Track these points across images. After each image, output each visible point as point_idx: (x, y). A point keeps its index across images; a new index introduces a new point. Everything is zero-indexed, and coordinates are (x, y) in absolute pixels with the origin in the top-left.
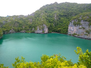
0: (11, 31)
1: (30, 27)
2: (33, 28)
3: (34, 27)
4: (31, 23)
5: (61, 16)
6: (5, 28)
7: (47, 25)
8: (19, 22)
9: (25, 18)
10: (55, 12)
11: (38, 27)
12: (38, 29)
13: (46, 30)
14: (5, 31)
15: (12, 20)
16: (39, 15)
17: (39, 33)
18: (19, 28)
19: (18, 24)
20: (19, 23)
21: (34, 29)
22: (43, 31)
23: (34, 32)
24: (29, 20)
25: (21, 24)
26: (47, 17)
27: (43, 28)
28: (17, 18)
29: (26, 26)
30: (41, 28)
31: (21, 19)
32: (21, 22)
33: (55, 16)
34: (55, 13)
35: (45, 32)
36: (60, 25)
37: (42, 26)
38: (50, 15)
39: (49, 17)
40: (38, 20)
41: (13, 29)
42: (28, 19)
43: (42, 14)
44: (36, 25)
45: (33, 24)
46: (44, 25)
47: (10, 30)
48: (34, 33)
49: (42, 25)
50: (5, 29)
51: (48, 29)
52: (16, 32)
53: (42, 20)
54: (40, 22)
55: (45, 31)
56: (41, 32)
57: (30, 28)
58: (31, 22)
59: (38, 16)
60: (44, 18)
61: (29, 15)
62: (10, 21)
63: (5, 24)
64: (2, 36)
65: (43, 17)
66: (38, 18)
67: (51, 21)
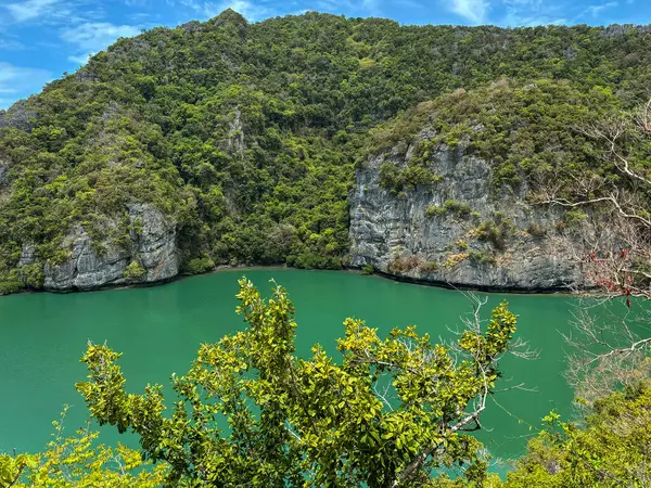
2: (29, 250)
3: (40, 238)
5: (275, 118)
7: (162, 209)
11: (78, 230)
12: (79, 251)
13: (163, 256)
21: (39, 255)
22: (134, 264)
23: (35, 287)
27: (132, 235)
30: (106, 240)
33: (236, 128)
35: (154, 275)
37: (114, 223)
38: (185, 116)
40: (73, 162)
46: (138, 207)
48: (42, 289)
49: (122, 208)
51: (179, 245)
53: (119, 166)
54: (92, 183)
55: (150, 262)
59: (71, 134)
60: (128, 148)
67: (203, 165)
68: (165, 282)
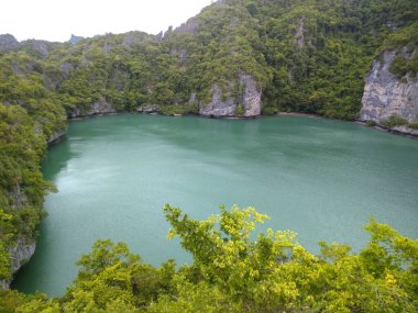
0: (97, 105)
1: (179, 88)
2: (193, 95)
3: (199, 89)
4: (183, 69)
5: (328, 29)
6: (71, 93)
7: (256, 79)
8: (129, 66)
9: (157, 45)
10: (296, 11)
11: (216, 87)
12: (216, 98)
13: (254, 104)
14: (74, 106)
15: (101, 57)
16: (221, 26)
17: (222, 117)
18: (131, 93)
19: (126, 75)
20: (127, 69)
21: (198, 98)
22: (240, 106)
23: (195, 113)
24: (174, 52)
25: (137, 74)
26: (256, 36)
27: (240, 92)
28: (118, 47)
29: (160, 84)
30: (228, 94)
31: (135, 50)
32: (136, 64)
33: (300, 32)
34: (299, 16)
35: (249, 113)
36: (323, 76)
37: (232, 85)
38: (271, 25)
39: (266, 36)
40: (214, 52)
41: (108, 99)
42: (170, 48)
43: (234, 25)
44: (205, 77)
45: (189, 73)
46: (244, 77)
47: (93, 102)
48: (198, 115)
49: (236, 76)
50: (73, 99)
51: (262, 99)
52: (119, 111)
53: (236, 54)
54: (223, 63)
55: (247, 107)
56: (229, 110)
57: (176, 91)
58: (181, 65)
59: (214, 36)
60: (241, 44)
61: (174, 28)
62: (92, 64)
63: (69, 77)
64: (63, 129)
65: (238, 38)
66: (213, 43)
67: (279, 55)
68: (254, 117)
